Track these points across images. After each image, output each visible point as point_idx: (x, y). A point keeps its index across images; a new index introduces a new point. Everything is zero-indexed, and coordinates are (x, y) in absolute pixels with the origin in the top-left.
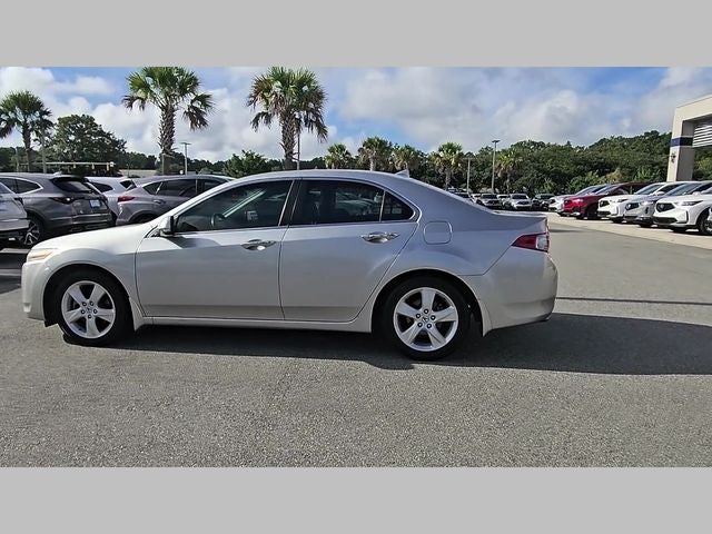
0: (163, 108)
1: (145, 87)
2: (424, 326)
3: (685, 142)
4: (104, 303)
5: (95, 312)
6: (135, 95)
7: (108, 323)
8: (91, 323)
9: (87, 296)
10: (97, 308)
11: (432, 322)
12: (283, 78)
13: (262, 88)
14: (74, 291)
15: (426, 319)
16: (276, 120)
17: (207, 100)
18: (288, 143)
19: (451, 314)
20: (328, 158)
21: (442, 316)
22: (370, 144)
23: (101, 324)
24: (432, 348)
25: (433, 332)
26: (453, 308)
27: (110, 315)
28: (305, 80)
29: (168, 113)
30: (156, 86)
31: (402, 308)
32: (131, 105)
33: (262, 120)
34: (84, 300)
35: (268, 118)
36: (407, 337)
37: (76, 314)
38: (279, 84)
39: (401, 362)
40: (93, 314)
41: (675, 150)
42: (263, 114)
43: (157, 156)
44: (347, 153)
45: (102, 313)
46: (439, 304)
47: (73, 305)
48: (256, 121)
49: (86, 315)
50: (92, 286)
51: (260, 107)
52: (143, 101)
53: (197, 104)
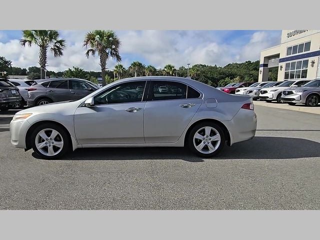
0: (40, 46)
1: (31, 35)
2: (206, 143)
3: (265, 65)
4: (57, 139)
5: (53, 143)
6: (27, 39)
7: (59, 148)
8: (50, 149)
9: (49, 136)
10: (53, 141)
11: (210, 141)
12: (101, 34)
13: (90, 38)
14: (42, 134)
15: (207, 140)
16: (97, 53)
17: (63, 43)
18: (103, 64)
19: (218, 137)
20: (115, 71)
21: (214, 138)
22: (134, 64)
23: (56, 149)
24: (210, 152)
25: (210, 145)
26: (218, 134)
27: (61, 145)
28: (111, 35)
29: (43, 48)
30: (37, 35)
31: (197, 136)
32: (24, 44)
33: (90, 53)
34: (47, 137)
35: (94, 52)
36: (199, 148)
37: (43, 145)
38: (98, 36)
39: (197, 159)
40: (51, 144)
41: (261, 69)
42: (91, 50)
43: (27, 69)
44: (124, 68)
45: (56, 144)
46: (213, 133)
47: (41, 140)
48: (88, 53)
49: (48, 145)
50: (51, 131)
51: (89, 47)
52: (30, 42)
53: (58, 45)
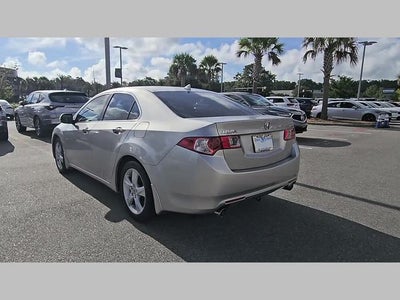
0: (256, 55)
1: (248, 44)
6: (242, 50)
8: (60, 162)
10: (60, 156)
14: (57, 147)
15: (135, 191)
17: (281, 47)
18: (328, 68)
21: (139, 191)
24: (137, 212)
25: (137, 202)
29: (259, 57)
32: (240, 56)
34: (58, 151)
35: (314, 54)
42: (311, 51)
48: (305, 56)
49: (58, 158)
52: (246, 53)
53: (275, 51)
